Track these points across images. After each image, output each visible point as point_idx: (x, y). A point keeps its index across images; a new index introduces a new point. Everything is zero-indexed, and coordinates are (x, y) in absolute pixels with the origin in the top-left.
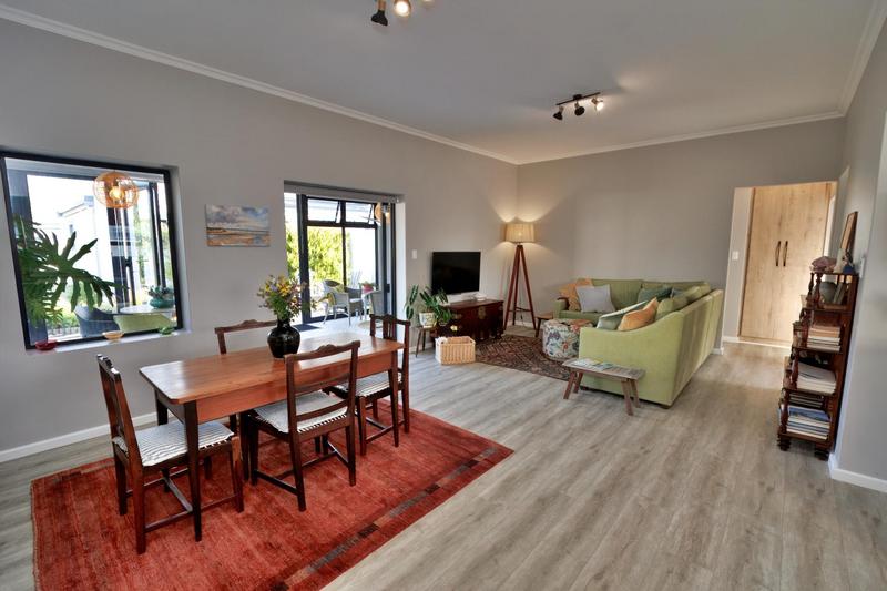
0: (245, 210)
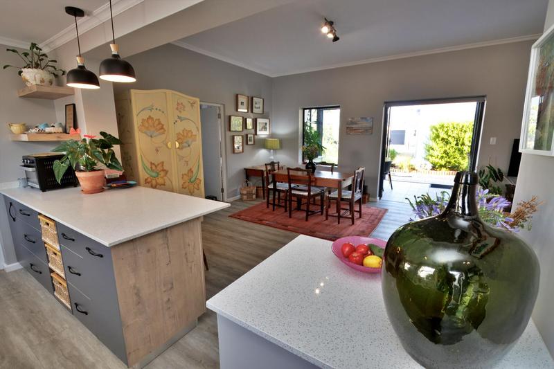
0: (362, 118)
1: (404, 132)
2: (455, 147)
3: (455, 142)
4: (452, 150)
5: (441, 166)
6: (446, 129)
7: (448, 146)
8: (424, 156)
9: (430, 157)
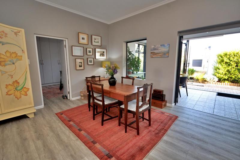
0: (161, 45)
1: (201, 60)
2: (235, 68)
3: (235, 65)
4: (233, 70)
5: (225, 80)
6: (228, 56)
7: (230, 67)
8: (213, 73)
9: (217, 74)
